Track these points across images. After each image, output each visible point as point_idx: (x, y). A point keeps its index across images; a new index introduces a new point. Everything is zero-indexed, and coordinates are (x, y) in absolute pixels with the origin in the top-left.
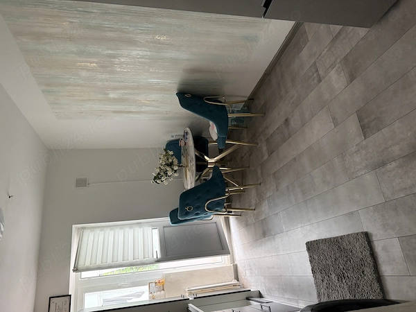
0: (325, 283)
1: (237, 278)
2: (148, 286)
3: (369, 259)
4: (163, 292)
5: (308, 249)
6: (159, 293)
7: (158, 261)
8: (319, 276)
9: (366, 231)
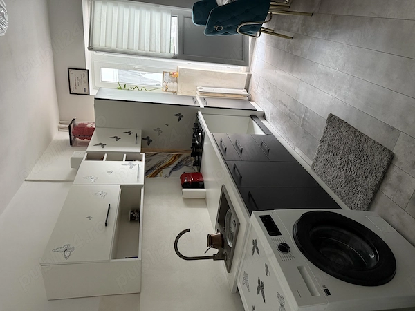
0: (327, 156)
1: (247, 89)
2: (162, 74)
3: (380, 175)
4: (175, 84)
5: (329, 121)
6: (172, 83)
7: (175, 58)
8: (325, 147)
9: (394, 152)
